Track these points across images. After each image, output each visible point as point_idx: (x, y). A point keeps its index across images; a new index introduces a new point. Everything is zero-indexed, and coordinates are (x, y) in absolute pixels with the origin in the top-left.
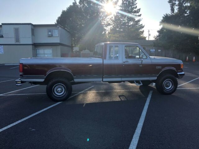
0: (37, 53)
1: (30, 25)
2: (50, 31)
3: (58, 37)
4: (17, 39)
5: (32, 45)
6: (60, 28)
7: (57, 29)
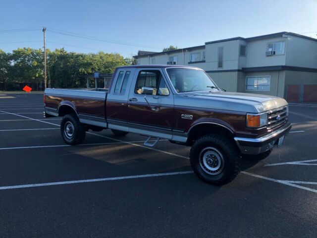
0: (248, 84)
1: (238, 41)
2: (270, 46)
3: (284, 55)
4: (220, 65)
5: (239, 71)
6: (289, 39)
7: (283, 41)
